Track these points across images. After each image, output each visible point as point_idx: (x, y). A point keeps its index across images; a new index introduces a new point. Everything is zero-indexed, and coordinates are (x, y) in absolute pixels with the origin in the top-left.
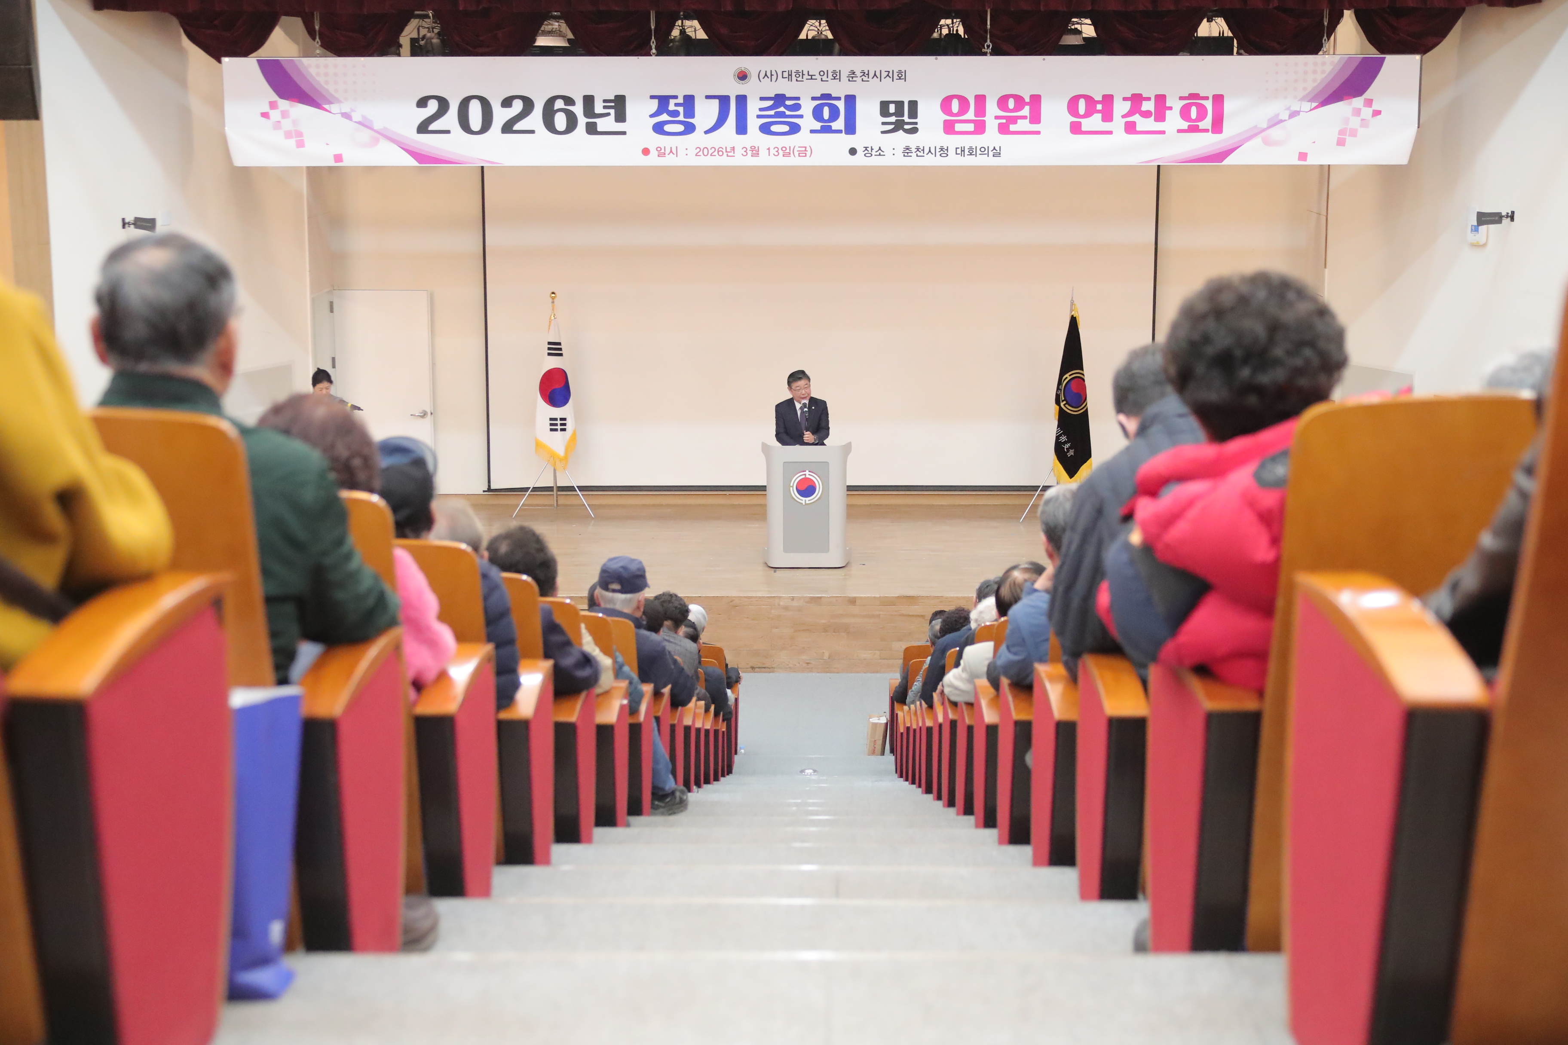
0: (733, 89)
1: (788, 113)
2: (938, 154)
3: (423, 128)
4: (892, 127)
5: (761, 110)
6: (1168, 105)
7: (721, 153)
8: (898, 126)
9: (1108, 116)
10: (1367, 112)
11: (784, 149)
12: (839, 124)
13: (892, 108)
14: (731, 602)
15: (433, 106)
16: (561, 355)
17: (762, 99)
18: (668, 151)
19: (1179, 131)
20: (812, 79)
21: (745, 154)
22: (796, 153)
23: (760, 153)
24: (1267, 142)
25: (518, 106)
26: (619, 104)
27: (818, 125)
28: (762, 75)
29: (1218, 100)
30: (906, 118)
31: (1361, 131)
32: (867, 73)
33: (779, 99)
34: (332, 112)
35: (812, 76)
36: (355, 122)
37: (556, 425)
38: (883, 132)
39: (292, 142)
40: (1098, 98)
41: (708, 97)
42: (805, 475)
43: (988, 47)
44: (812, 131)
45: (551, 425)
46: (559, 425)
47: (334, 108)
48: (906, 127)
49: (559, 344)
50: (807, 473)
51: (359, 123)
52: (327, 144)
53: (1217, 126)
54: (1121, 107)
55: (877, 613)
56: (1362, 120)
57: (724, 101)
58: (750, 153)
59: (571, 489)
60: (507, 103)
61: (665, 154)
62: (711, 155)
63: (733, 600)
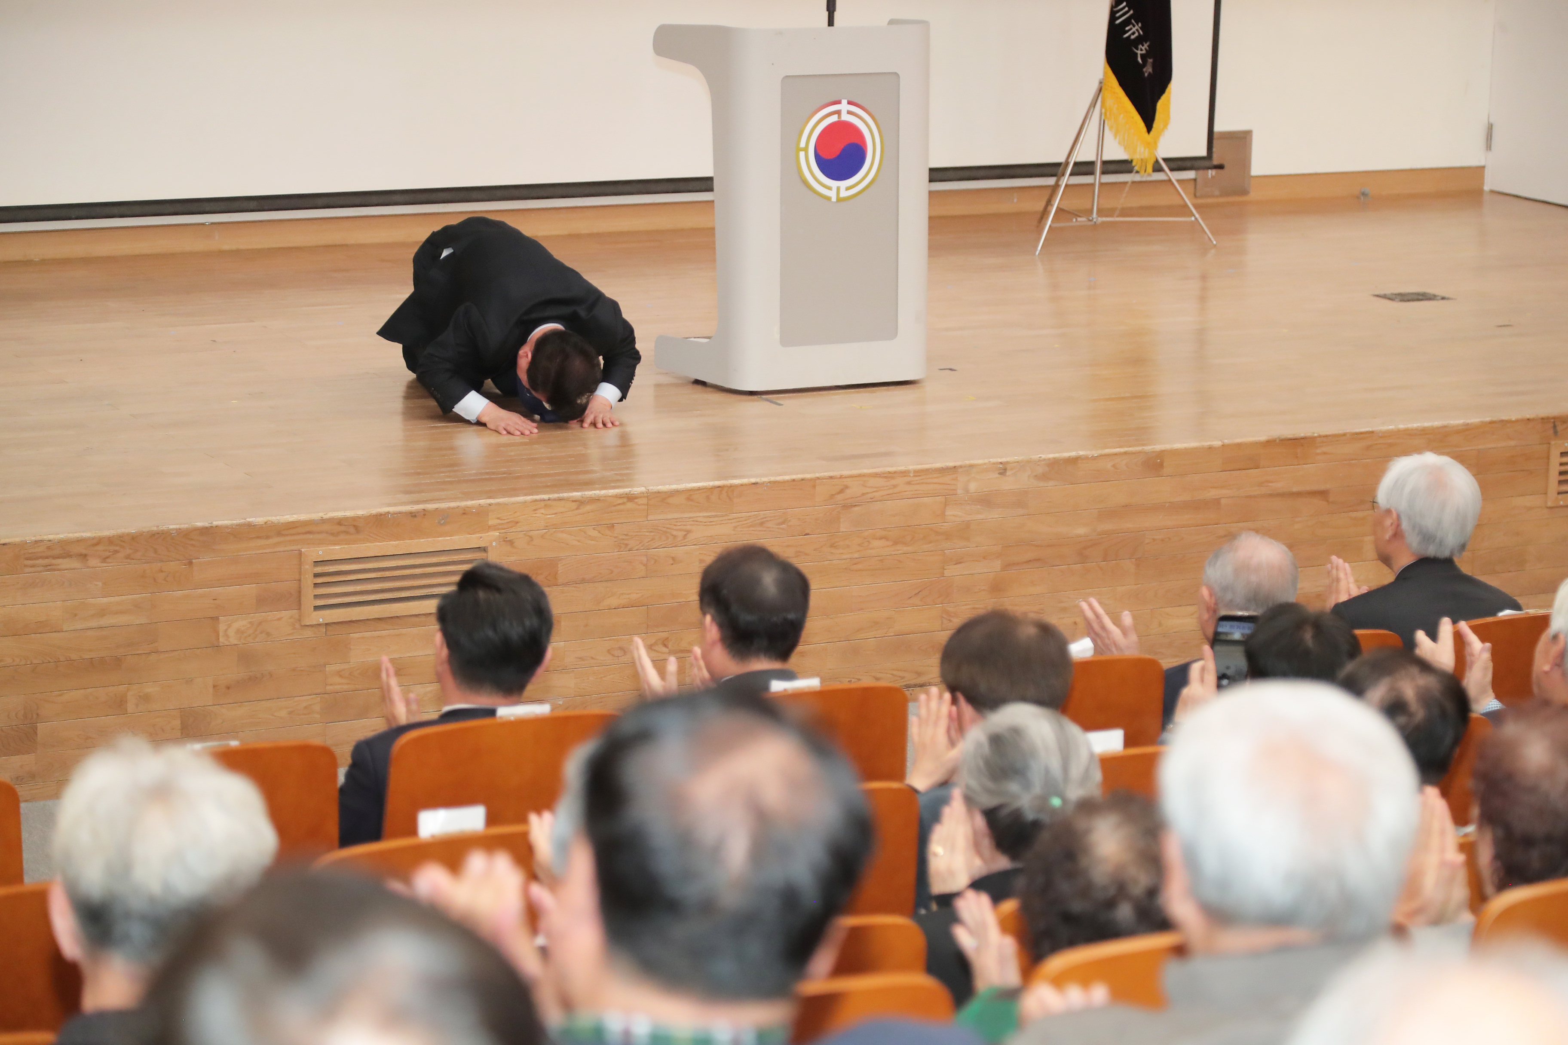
14: (841, 491)
42: (838, 112)
50: (844, 107)
55: (1212, 494)
63: (847, 487)
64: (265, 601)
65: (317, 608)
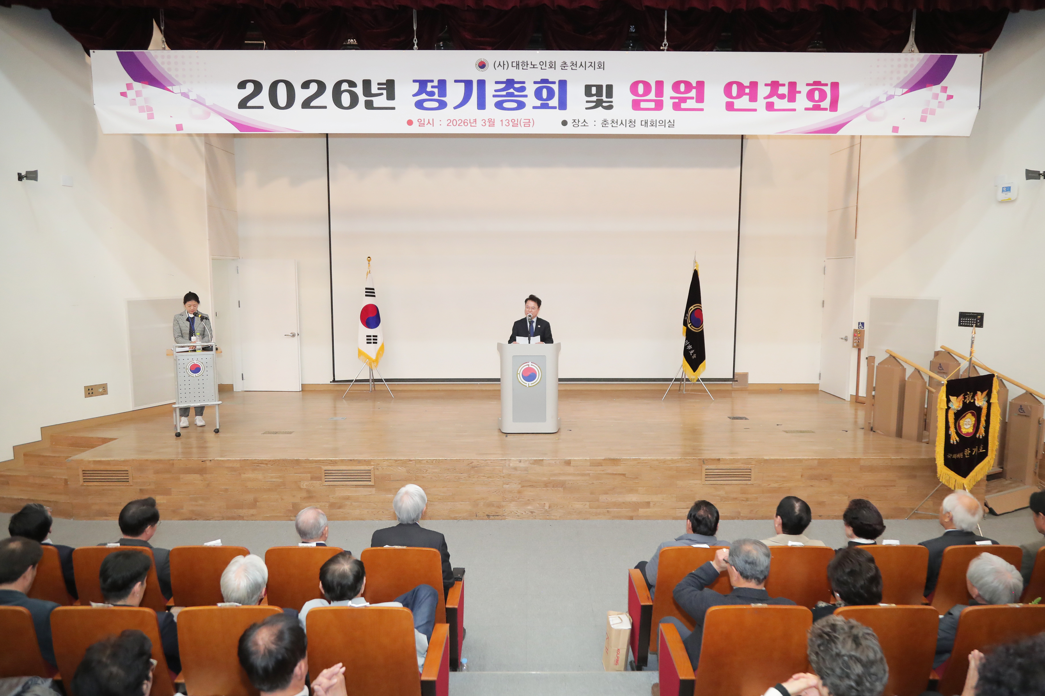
0: (475, 75)
1: (516, 93)
2: (628, 125)
3: (243, 104)
4: (594, 104)
5: (496, 91)
6: (797, 90)
7: (466, 124)
8: (599, 104)
9: (753, 98)
10: (943, 96)
11: (513, 121)
12: (554, 102)
13: (594, 90)
14: (471, 463)
15: (250, 88)
16: (374, 296)
17: (497, 83)
18: (426, 122)
19: (807, 109)
20: (534, 68)
21: (484, 124)
22: (522, 124)
23: (495, 124)
24: (870, 118)
25: (314, 88)
26: (389, 86)
27: (538, 103)
28: (497, 64)
29: (835, 86)
30: (604, 98)
31: (938, 111)
32: (575, 63)
33: (510, 83)
34: (174, 92)
35: (534, 65)
36: (191, 100)
37: (371, 340)
38: (586, 109)
39: (144, 115)
40: (747, 84)
41: (456, 81)
42: (529, 365)
43: (665, 45)
44: (534, 108)
45: (367, 340)
46: (372, 339)
47: (175, 89)
48: (604, 104)
49: (373, 289)
50: (530, 363)
51: (195, 100)
52: (171, 117)
53: (834, 106)
54: (763, 91)
56: (939, 102)
57: (468, 84)
58: (487, 124)
59: (381, 380)
60: (306, 85)
61: (424, 124)
62: (459, 125)
63: (473, 462)
64: (312, 478)
65: (325, 481)
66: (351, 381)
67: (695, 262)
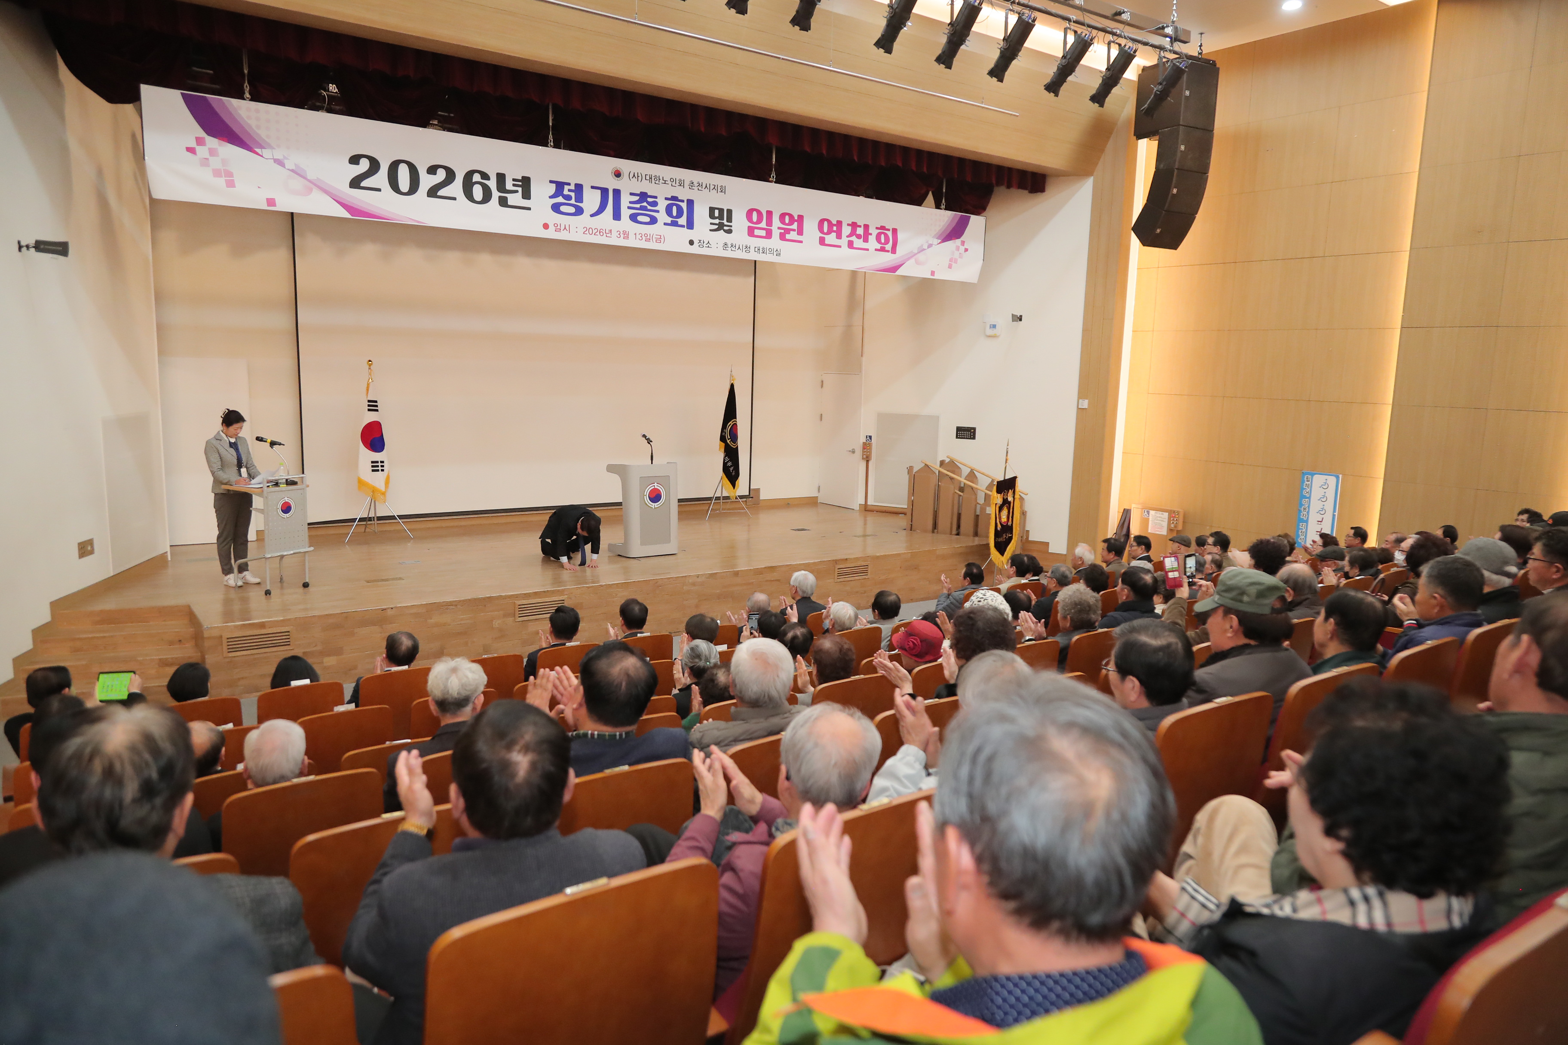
0: (612, 184)
1: (649, 207)
2: (744, 250)
3: (355, 183)
4: (717, 227)
5: (631, 202)
6: (870, 232)
7: (601, 234)
8: (720, 227)
9: (839, 236)
10: (962, 248)
11: (646, 235)
12: (683, 221)
13: (717, 213)
15: (364, 165)
16: (377, 410)
17: (632, 194)
18: (563, 228)
19: (876, 250)
20: (665, 183)
21: (619, 236)
22: (654, 240)
23: (629, 236)
24: (917, 262)
25: (441, 175)
26: (525, 183)
27: (669, 220)
28: (632, 175)
29: (895, 231)
30: (725, 222)
31: (959, 260)
32: (701, 184)
33: (643, 196)
34: (264, 156)
35: (665, 181)
36: (288, 169)
37: (378, 466)
38: (710, 230)
39: (221, 182)
40: (835, 222)
41: (593, 187)
42: (654, 486)
43: (773, 177)
44: (665, 224)
45: (372, 466)
46: (380, 466)
47: (266, 153)
48: (726, 228)
49: (376, 402)
50: (656, 484)
51: (292, 171)
52: (259, 187)
53: (894, 250)
54: (846, 230)
55: (751, 581)
56: (960, 253)
57: (604, 191)
58: (622, 236)
59: (393, 517)
60: (432, 170)
61: (560, 230)
62: (595, 235)
64: (505, 616)
65: (519, 617)
66: (354, 520)
67: (731, 376)
